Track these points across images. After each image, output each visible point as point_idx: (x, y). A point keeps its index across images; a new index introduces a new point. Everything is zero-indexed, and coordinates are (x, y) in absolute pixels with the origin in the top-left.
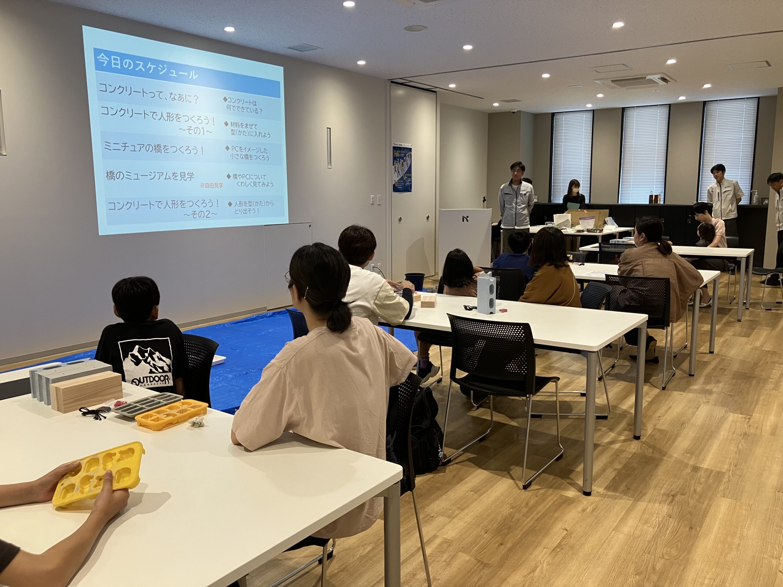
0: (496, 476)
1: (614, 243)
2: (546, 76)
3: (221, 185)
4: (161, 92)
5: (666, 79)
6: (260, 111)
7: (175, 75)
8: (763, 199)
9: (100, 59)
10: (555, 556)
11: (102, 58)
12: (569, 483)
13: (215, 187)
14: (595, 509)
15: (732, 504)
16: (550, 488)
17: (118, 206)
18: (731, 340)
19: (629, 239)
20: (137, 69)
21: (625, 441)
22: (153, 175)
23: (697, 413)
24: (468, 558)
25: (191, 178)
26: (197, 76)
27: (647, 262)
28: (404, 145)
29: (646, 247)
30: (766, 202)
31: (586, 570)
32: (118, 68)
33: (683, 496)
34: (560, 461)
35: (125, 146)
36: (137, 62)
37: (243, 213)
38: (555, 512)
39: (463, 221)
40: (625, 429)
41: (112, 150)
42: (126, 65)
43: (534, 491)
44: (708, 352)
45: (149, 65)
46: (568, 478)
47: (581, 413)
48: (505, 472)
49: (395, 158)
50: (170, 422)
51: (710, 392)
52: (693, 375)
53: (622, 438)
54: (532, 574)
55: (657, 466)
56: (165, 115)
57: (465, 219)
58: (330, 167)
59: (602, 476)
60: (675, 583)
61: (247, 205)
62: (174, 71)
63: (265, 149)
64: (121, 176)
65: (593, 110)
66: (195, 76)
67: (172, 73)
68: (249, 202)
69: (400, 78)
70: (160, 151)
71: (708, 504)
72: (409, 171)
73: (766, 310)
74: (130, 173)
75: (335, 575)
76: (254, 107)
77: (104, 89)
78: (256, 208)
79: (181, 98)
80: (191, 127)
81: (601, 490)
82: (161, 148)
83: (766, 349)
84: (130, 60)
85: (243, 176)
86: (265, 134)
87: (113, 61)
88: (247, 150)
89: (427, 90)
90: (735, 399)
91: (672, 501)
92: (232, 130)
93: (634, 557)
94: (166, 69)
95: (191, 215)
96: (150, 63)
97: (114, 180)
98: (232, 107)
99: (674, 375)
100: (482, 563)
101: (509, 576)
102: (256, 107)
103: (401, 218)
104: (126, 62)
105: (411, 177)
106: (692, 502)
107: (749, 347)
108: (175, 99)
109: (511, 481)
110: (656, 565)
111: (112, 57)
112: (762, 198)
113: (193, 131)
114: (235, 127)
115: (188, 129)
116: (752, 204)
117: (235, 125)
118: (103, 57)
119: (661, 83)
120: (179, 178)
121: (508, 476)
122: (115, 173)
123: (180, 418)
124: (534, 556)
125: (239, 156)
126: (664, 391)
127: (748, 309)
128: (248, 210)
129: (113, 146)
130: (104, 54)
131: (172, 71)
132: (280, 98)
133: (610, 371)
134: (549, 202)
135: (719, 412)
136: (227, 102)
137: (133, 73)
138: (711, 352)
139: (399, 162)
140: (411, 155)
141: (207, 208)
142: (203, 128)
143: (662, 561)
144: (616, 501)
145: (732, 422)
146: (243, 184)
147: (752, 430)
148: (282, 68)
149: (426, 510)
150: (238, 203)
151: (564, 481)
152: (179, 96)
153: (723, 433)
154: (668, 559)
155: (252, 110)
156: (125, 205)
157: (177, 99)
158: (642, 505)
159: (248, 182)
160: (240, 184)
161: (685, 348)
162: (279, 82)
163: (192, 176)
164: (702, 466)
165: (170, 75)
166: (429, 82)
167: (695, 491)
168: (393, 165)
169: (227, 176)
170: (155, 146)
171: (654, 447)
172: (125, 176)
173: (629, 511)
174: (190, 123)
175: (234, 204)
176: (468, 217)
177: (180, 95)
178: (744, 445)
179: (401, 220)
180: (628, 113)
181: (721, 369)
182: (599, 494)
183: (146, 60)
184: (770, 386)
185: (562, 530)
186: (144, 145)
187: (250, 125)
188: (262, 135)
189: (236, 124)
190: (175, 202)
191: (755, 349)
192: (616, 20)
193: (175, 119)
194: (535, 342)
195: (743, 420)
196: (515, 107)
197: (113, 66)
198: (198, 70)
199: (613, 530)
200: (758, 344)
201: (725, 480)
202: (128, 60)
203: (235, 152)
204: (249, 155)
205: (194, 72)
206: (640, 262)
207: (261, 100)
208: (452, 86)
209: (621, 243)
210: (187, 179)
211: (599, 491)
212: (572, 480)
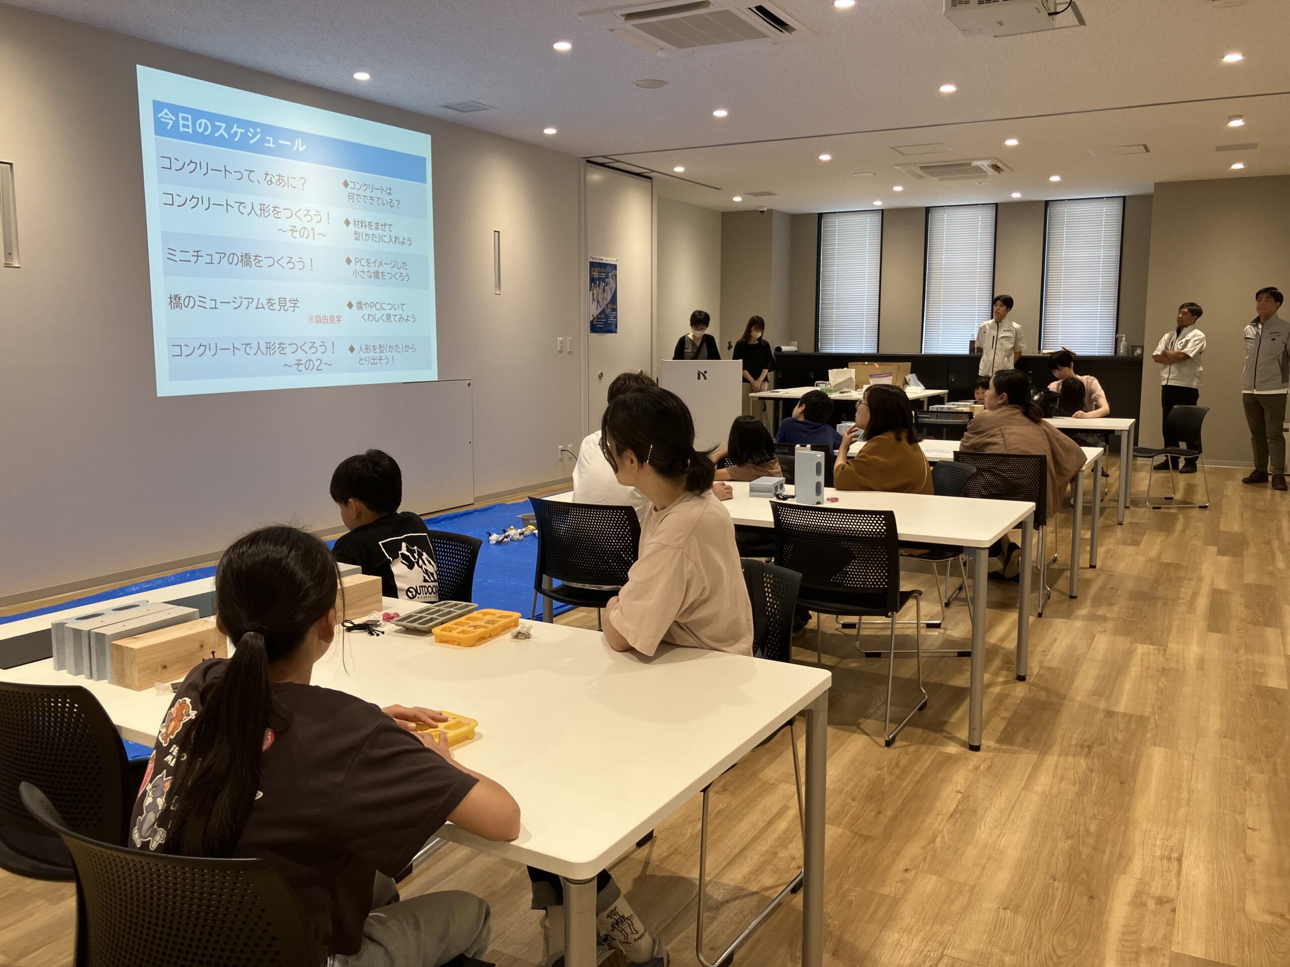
0: (843, 732)
1: (935, 410)
2: (825, 157)
3: (339, 319)
4: (252, 171)
5: (999, 167)
6: (396, 203)
7: (273, 144)
8: (1134, 348)
9: (162, 117)
10: (955, 823)
11: (164, 116)
12: (945, 737)
13: (329, 321)
14: (991, 766)
15: (1167, 754)
16: (922, 743)
17: (186, 351)
18: (1115, 550)
19: (957, 405)
20: (216, 135)
21: (1005, 683)
22: (238, 301)
23: (1092, 645)
24: (840, 830)
25: (294, 307)
26: (305, 147)
27: (1008, 431)
28: (606, 260)
29: (1005, 410)
30: (1139, 351)
31: (1001, 837)
32: (189, 132)
33: (1102, 747)
34: (924, 711)
35: (198, 256)
36: (217, 123)
37: (370, 363)
38: (938, 771)
39: (699, 378)
40: (1001, 669)
41: (178, 261)
42: (200, 128)
43: (901, 749)
44: (1088, 566)
45: (235, 129)
46: (943, 731)
47: (934, 648)
48: (854, 728)
49: (593, 280)
50: (482, 636)
51: (1104, 619)
52: (1075, 597)
53: (1001, 679)
54: (931, 845)
55: (1058, 712)
56: (257, 208)
57: (701, 375)
58: (498, 293)
59: (988, 727)
60: (1119, 846)
61: (377, 350)
62: (271, 139)
63: (403, 263)
64: (192, 304)
65: (882, 210)
66: (302, 147)
67: (269, 142)
68: (380, 346)
69: (603, 157)
70: (248, 264)
71: (1136, 755)
72: (614, 300)
73: (1154, 508)
74: (205, 298)
75: (666, 859)
76: (389, 197)
77: (168, 164)
78: (390, 355)
79: (281, 181)
80: (295, 227)
81: (992, 744)
82: (251, 260)
83: (1166, 561)
84: (206, 119)
85: (372, 305)
86: (404, 239)
87: (181, 122)
88: (377, 264)
89: (639, 175)
90: (1140, 626)
91: (1089, 753)
92: (356, 233)
93: (1058, 819)
94: (259, 135)
95: (294, 366)
96: (235, 125)
97: (181, 309)
98: (355, 197)
99: (1049, 599)
100: (861, 835)
101: (902, 848)
102: (391, 197)
103: (602, 373)
104: (201, 123)
105: (615, 310)
106: (1115, 753)
107: (1141, 559)
108: (272, 182)
109: (865, 737)
110: (1089, 827)
111: (181, 115)
112: (1133, 346)
113: (298, 232)
114: (360, 228)
115: (291, 230)
116: (1118, 355)
117: (360, 225)
118: (166, 114)
119: (991, 172)
120: (277, 307)
121: (859, 730)
122: (183, 299)
123: (493, 630)
124: (927, 824)
125: (366, 273)
126: (1040, 618)
127: (1128, 508)
128: (378, 358)
129: (179, 256)
130: (169, 111)
131: (267, 138)
132: (426, 183)
133: (958, 594)
134: (815, 351)
135: (1122, 643)
136: (349, 187)
137: (210, 140)
138: (1093, 567)
139: (599, 287)
140: (616, 275)
141: (319, 355)
142: (313, 229)
143: (1096, 822)
144: (1016, 755)
145: (1143, 654)
146: (371, 317)
147: (1172, 665)
148: (429, 136)
149: (760, 776)
150: (364, 347)
151: (938, 735)
152: (278, 177)
153: (1134, 670)
154: (1102, 820)
155: (385, 202)
156: (196, 349)
157: (275, 183)
158: (1051, 760)
159: (379, 314)
160: (366, 317)
161: (1054, 561)
162: (424, 159)
163: (296, 304)
164: (1116, 710)
165: (266, 145)
166: (643, 163)
167: (1116, 740)
168: (590, 291)
169: (348, 305)
170: (242, 256)
171: (1047, 690)
172: (197, 303)
173: (1036, 767)
174: (294, 221)
175: (357, 349)
176: (706, 372)
177: (280, 176)
178: (1165, 682)
179: (602, 376)
180: (935, 216)
181: (1112, 588)
182: (989, 749)
183: (230, 121)
184: (1182, 609)
185: (955, 794)
186: (225, 254)
187: (382, 225)
188: (400, 242)
189: (362, 224)
190: (271, 344)
191: (1151, 561)
192: (946, 82)
193: (272, 214)
194: (900, 539)
195: (1156, 651)
196: (765, 203)
197: (182, 129)
198: (306, 137)
199: (1022, 790)
200: (1153, 554)
201: (1150, 726)
202: (203, 121)
203: (359, 268)
204: (380, 271)
205: (300, 140)
206: (998, 431)
207: (400, 186)
208: (679, 169)
209: (947, 410)
210: (290, 309)
211: (990, 745)
212: (949, 733)
